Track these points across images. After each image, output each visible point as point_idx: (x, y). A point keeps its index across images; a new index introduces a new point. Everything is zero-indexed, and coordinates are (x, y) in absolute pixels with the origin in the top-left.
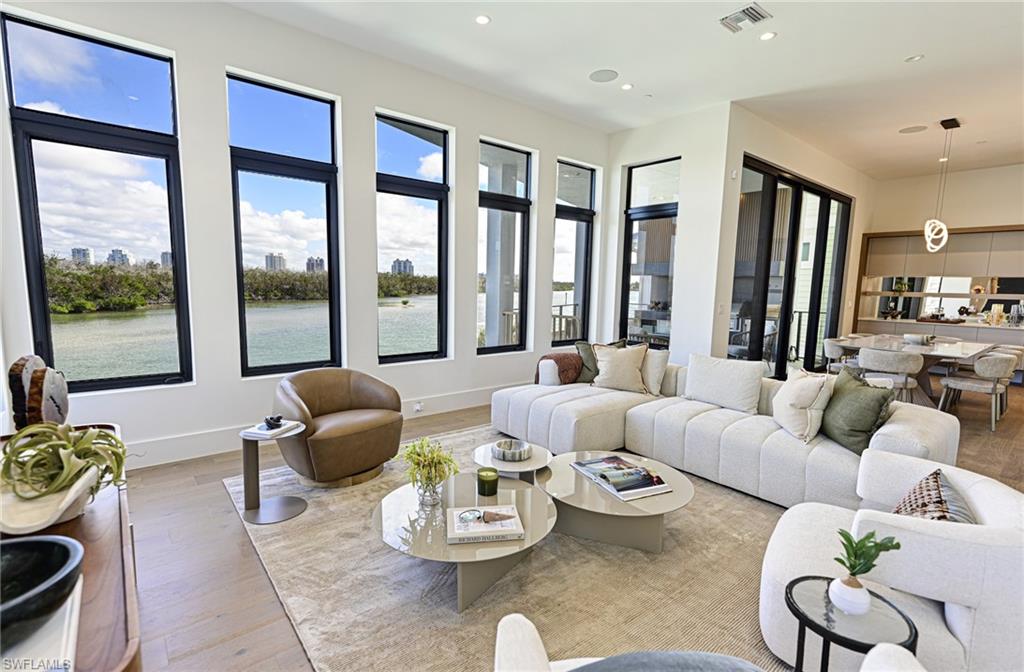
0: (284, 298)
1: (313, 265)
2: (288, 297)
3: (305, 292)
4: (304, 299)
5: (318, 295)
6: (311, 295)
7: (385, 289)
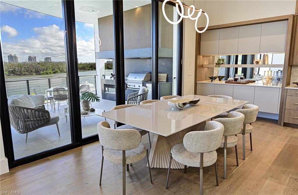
0: (10, 75)
1: (31, 59)
2: (12, 74)
3: (20, 72)
4: (20, 75)
5: (27, 73)
6: (24, 73)
7: (61, 69)
